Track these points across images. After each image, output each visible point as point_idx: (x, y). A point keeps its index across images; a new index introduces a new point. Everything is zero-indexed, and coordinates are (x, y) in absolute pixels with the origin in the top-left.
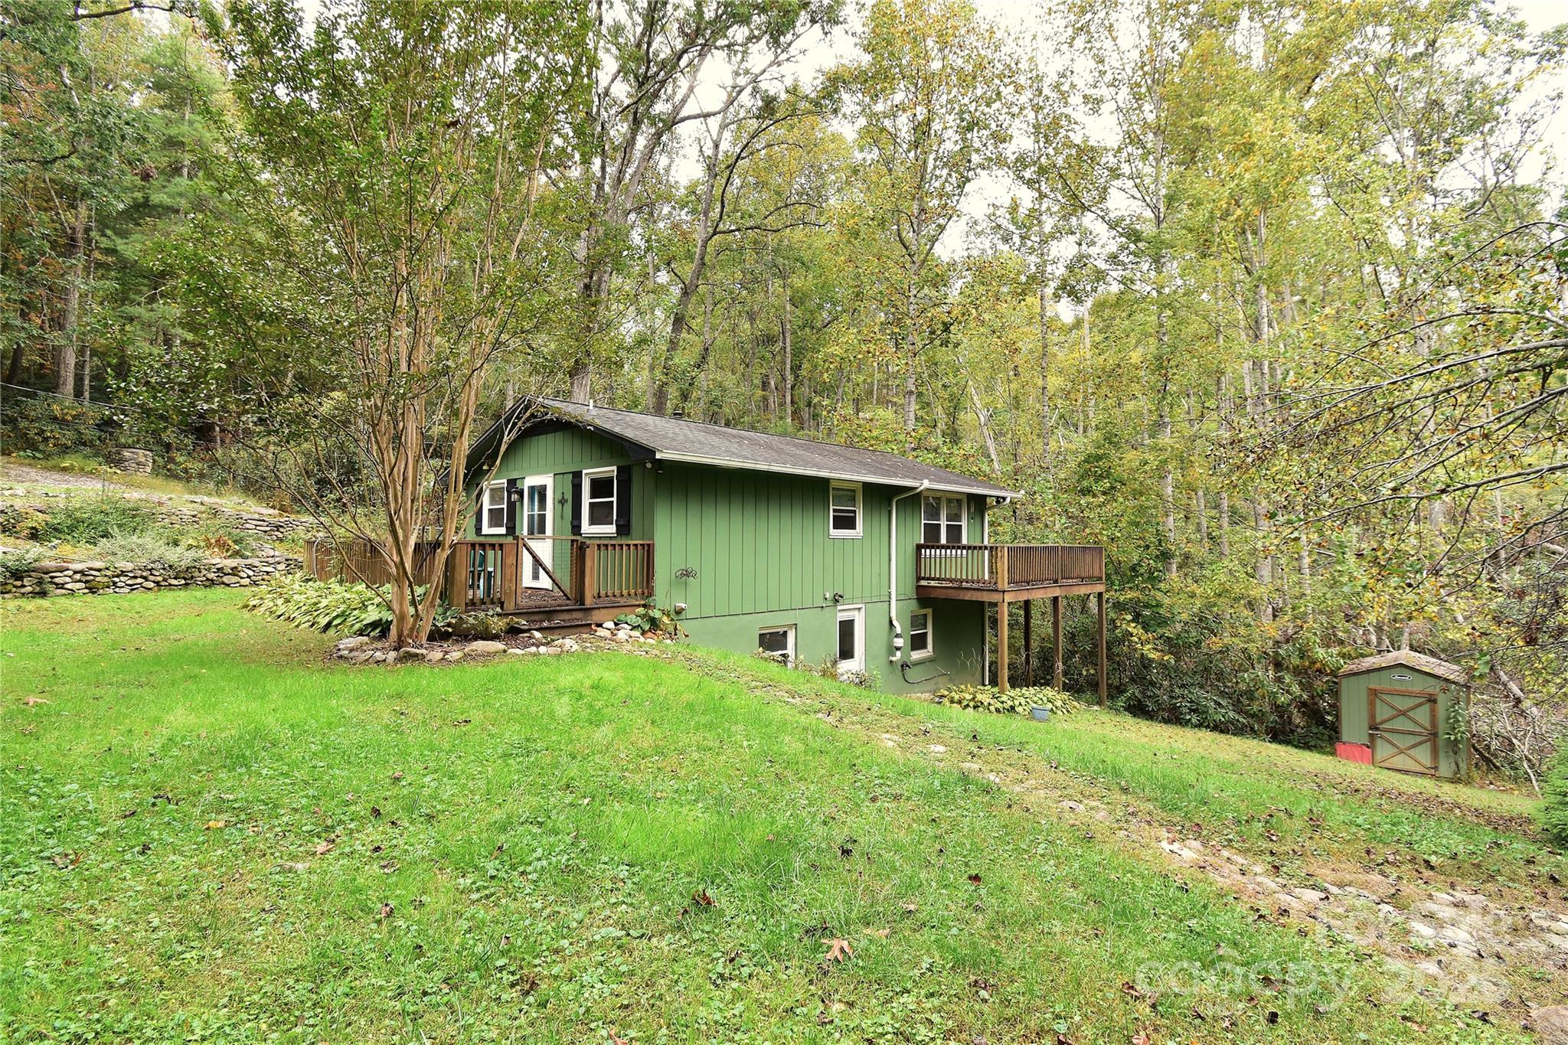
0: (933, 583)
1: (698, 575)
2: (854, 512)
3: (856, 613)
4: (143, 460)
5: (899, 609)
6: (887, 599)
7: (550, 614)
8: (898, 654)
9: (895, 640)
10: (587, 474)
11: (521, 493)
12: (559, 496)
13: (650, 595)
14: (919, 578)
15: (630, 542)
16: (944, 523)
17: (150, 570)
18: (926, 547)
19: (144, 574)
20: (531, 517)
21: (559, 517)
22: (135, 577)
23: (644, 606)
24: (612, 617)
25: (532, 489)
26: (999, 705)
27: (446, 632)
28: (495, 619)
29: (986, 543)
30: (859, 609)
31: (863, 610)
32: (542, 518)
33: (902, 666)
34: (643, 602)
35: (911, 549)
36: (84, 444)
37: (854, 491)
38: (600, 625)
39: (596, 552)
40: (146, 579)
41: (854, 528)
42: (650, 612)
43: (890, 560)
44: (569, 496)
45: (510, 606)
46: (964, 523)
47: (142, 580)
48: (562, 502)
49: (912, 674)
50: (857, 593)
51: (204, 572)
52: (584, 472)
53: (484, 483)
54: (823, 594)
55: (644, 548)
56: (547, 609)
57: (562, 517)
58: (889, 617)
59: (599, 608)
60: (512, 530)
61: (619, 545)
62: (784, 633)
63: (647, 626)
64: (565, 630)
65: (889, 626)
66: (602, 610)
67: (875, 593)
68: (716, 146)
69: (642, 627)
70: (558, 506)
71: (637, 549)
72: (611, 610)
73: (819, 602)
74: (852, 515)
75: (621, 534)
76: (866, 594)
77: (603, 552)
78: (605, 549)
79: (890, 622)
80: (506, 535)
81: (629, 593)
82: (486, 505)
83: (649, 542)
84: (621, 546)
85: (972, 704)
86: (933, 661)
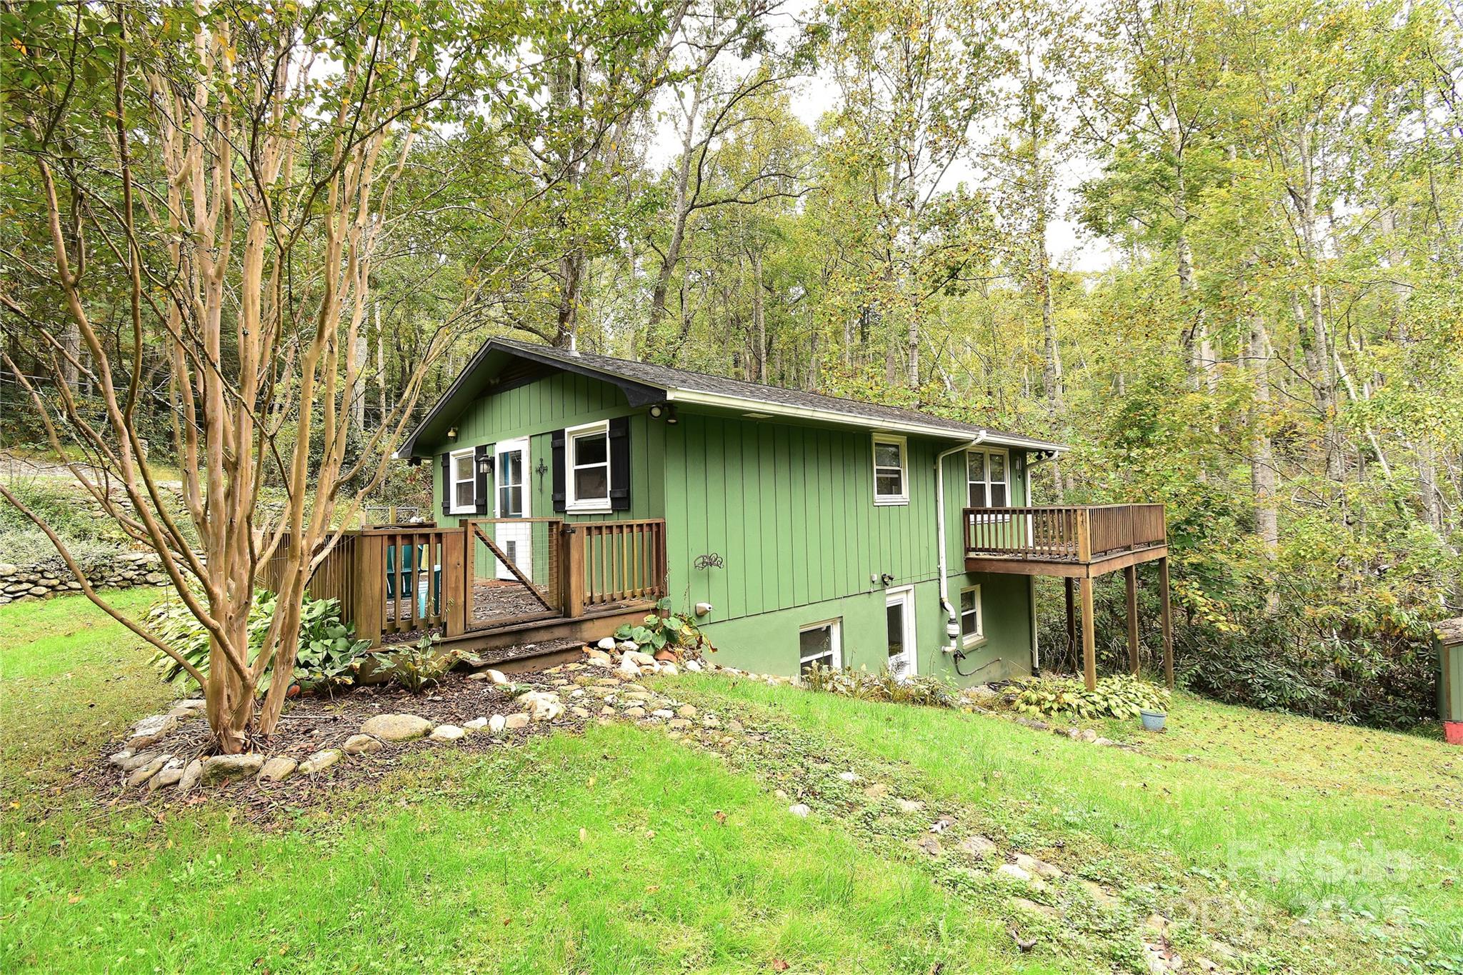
0: (982, 555)
1: (724, 563)
2: (898, 472)
3: (904, 595)
5: (950, 588)
6: (936, 576)
7: (518, 635)
8: (953, 643)
9: (949, 626)
10: (570, 433)
11: (491, 463)
12: (537, 464)
13: (662, 594)
14: (968, 550)
15: (631, 522)
16: (988, 484)
17: (42, 572)
18: (972, 512)
19: (32, 577)
20: (504, 492)
21: (538, 490)
22: (20, 582)
23: (656, 612)
24: (610, 631)
25: (505, 456)
26: (1091, 708)
27: (344, 685)
28: (431, 653)
29: (1029, 505)
30: (907, 591)
31: (912, 592)
32: (518, 492)
33: (955, 656)
34: (652, 605)
35: (958, 515)
37: (897, 447)
38: (593, 645)
39: (586, 538)
40: (35, 583)
41: (899, 492)
42: (664, 620)
43: (938, 529)
44: (549, 463)
45: (456, 630)
46: (1007, 483)
47: (30, 585)
48: (541, 470)
49: (966, 665)
50: (906, 573)
51: (118, 571)
52: (567, 430)
53: (451, 453)
54: (871, 577)
55: (651, 530)
56: (515, 627)
57: (541, 490)
58: (941, 599)
59: (592, 620)
60: (482, 509)
61: (617, 526)
62: (828, 628)
63: (661, 643)
64: (543, 660)
65: (942, 611)
66: (597, 623)
67: (924, 571)
68: (691, 122)
69: (653, 646)
70: (537, 477)
71: (642, 530)
72: (609, 621)
73: (867, 587)
74: (896, 476)
75: (618, 511)
76: (915, 572)
77: (596, 537)
78: (597, 532)
79: (942, 605)
80: (476, 515)
81: (633, 593)
82: (454, 479)
83: (657, 521)
84: (620, 527)
85: (1055, 706)
86: (983, 646)
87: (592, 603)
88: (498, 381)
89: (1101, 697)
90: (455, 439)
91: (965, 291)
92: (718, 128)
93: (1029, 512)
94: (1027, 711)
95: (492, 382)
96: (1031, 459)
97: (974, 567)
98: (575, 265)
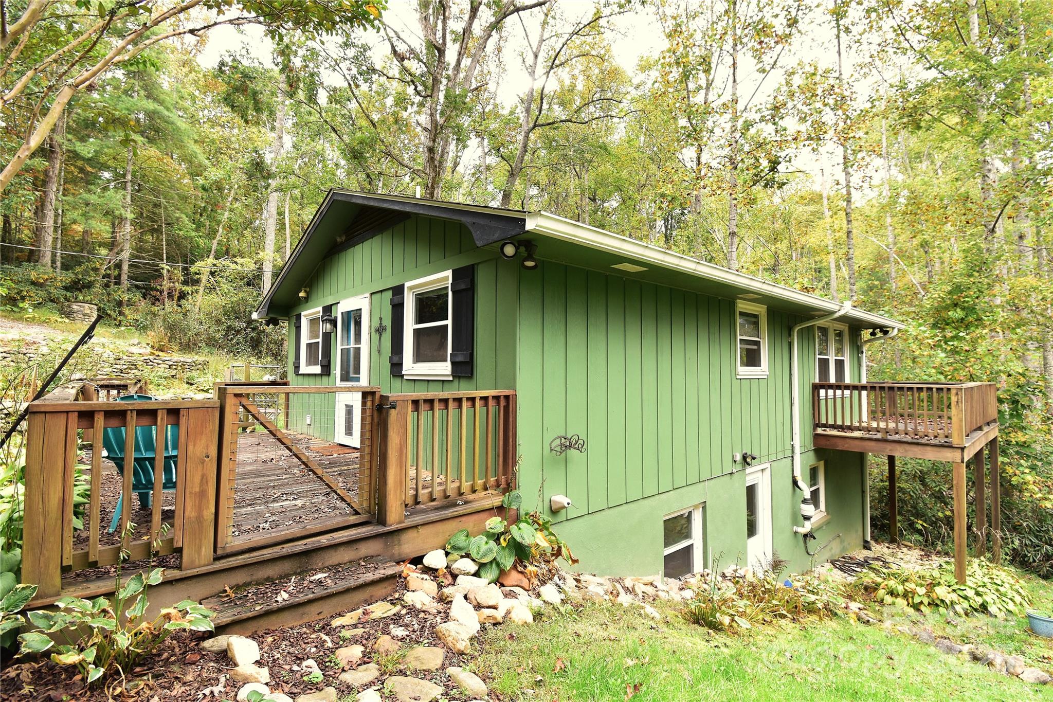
0: (835, 432)
1: (585, 445)
2: (759, 343)
3: (761, 474)
4: (88, 312)
5: (801, 465)
6: (789, 453)
7: (303, 558)
8: (808, 524)
9: (803, 506)
10: (411, 288)
11: (334, 322)
12: (376, 324)
13: (508, 487)
14: (817, 425)
15: (474, 393)
16: (832, 359)
18: (820, 387)
20: (346, 352)
21: (376, 351)
23: (500, 510)
24: (440, 540)
25: (347, 315)
26: (965, 604)
29: (864, 381)
30: (764, 469)
31: (768, 470)
32: (358, 351)
33: (806, 535)
34: (497, 503)
35: (808, 390)
36: (53, 301)
37: (756, 316)
38: (416, 561)
39: (411, 416)
41: (759, 365)
42: (514, 528)
43: (791, 404)
44: (388, 323)
45: (198, 558)
46: (845, 358)
48: (380, 330)
49: (813, 545)
50: (764, 452)
52: (407, 285)
53: (303, 313)
54: (733, 457)
55: (498, 404)
56: (299, 546)
57: (379, 351)
58: (794, 477)
59: (416, 527)
60: (326, 370)
61: (454, 399)
62: (690, 513)
63: (508, 561)
64: (334, 601)
65: (794, 490)
66: (422, 530)
67: (779, 449)
68: (536, 56)
69: (498, 564)
70: (376, 337)
71: (486, 405)
72: (440, 527)
73: (728, 468)
74: (755, 347)
75: (459, 377)
76: (772, 450)
77: (425, 414)
78: (427, 406)
79: (795, 483)
80: (321, 375)
81: (472, 486)
82: (305, 340)
83: (507, 392)
84: (459, 401)
85: (926, 601)
86: (828, 523)
87: (417, 503)
88: (344, 238)
89: (973, 591)
90: (307, 299)
91: (784, 184)
92: (557, 62)
93: (864, 388)
94: (894, 604)
95: (339, 240)
96: (866, 334)
97: (823, 443)
98: (436, 163)
